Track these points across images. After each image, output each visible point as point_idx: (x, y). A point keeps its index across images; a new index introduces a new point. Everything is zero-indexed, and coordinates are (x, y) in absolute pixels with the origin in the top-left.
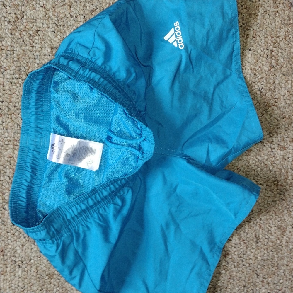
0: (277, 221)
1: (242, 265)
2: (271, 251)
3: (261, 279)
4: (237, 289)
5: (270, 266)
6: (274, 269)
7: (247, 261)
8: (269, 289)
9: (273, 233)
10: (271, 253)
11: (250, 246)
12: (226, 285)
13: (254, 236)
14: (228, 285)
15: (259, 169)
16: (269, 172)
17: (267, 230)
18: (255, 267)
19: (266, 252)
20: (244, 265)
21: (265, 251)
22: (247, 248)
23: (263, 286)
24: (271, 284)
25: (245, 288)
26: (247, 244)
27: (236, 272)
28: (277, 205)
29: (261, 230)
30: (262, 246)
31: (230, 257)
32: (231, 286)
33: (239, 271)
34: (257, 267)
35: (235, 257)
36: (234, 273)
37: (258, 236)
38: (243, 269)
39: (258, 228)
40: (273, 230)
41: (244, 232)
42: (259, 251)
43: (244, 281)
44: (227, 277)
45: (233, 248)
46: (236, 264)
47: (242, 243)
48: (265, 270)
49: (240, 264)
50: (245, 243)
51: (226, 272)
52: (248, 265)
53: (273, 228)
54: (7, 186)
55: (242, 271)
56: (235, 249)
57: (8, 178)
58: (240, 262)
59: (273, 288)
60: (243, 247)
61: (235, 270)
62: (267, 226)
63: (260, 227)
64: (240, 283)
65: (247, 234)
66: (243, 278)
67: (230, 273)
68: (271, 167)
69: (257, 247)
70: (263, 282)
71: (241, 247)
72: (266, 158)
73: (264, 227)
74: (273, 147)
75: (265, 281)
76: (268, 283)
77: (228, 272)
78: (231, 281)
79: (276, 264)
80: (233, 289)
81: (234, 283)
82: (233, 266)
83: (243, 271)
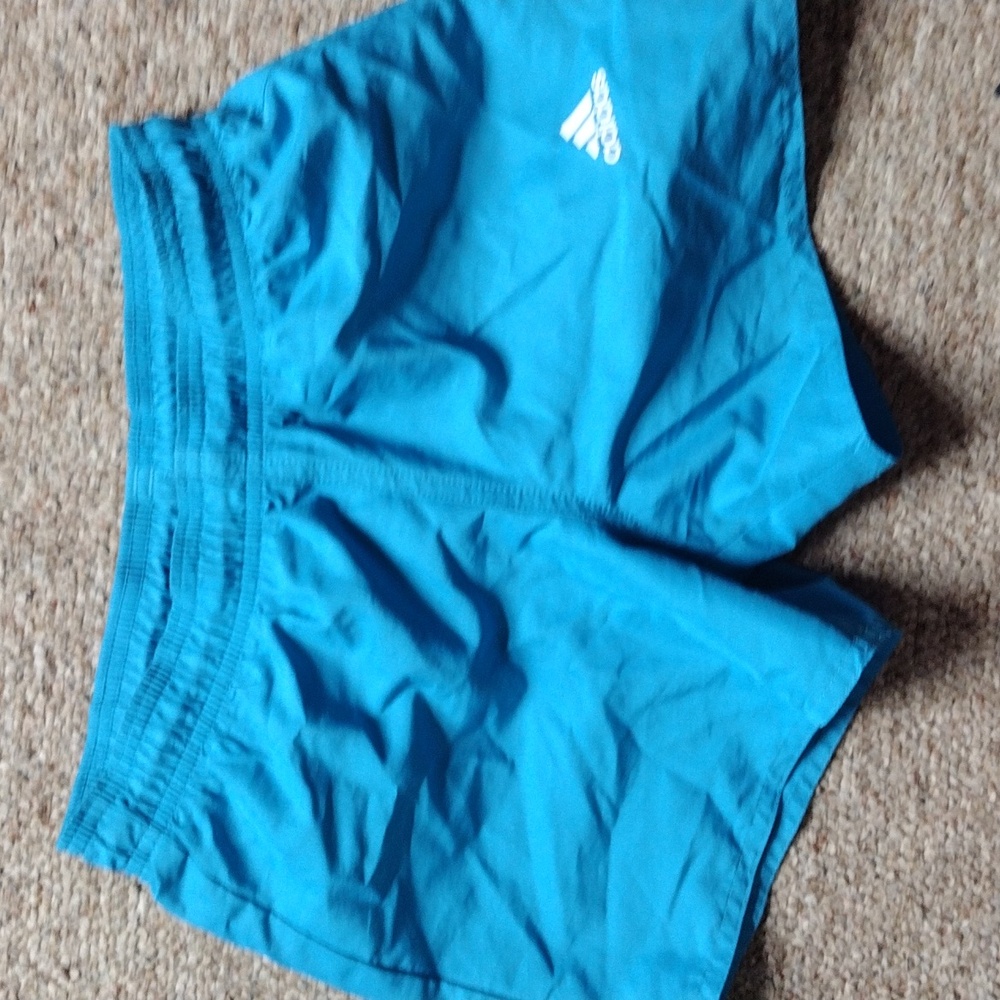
0: (986, 729)
1: (873, 878)
2: (970, 827)
3: (937, 922)
4: (856, 955)
5: (966, 879)
6: (978, 890)
7: (889, 862)
8: (964, 954)
9: (975, 770)
10: (968, 835)
11: (897, 813)
12: (821, 945)
13: (910, 778)
14: (826, 943)
15: (925, 555)
16: (957, 564)
17: (953, 758)
18: (917, 885)
19: (951, 833)
20: (877, 876)
21: (950, 831)
22: (887, 820)
23: (942, 945)
24: (970, 939)
25: (884, 952)
26: (889, 804)
27: (854, 902)
28: (986, 675)
29: (933, 759)
30: (938, 812)
31: (832, 849)
32: (837, 948)
33: (863, 896)
34: (923, 882)
35: (850, 849)
36: (847, 905)
37: (923, 779)
38: (875, 889)
39: (923, 751)
40: (974, 758)
41: (879, 766)
42: (927, 828)
43: (881, 929)
44: (822, 918)
45: (841, 819)
46: (851, 875)
47: (871, 802)
48: (948, 892)
49: (865, 874)
50: (879, 802)
51: (819, 901)
52: (891, 876)
53: (975, 752)
54: (98, 622)
55: (872, 897)
56: (848, 825)
57: (99, 598)
58: (867, 866)
59: (976, 951)
60: (873, 818)
61: (849, 892)
62: (955, 744)
63: (931, 748)
64: (866, 939)
65: (888, 771)
66: (876, 919)
67: (832, 902)
68: (965, 549)
69: (923, 815)
70: (941, 932)
71: (869, 817)
72: (948, 516)
73: (943, 750)
74: (969, 479)
75: (949, 929)
76: (962, 937)
77: (825, 900)
78: (838, 928)
79: (986, 871)
80: (843, 955)
81: (848, 936)
82: (842, 881)
83: (876, 895)
